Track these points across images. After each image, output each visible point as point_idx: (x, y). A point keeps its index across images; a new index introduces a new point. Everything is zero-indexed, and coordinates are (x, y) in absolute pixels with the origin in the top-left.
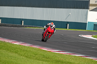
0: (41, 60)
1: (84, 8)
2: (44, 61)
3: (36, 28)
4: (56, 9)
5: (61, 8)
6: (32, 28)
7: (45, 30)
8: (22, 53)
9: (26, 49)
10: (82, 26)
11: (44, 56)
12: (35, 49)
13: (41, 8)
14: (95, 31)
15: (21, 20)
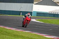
0: (5, 35)
1: (31, 3)
5: (17, 3)
11: (6, 32)
12: (1, 28)
14: (37, 17)
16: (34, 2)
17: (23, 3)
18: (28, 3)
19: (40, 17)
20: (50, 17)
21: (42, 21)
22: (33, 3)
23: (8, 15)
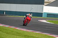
0: (15, 35)
1: (41, 4)
2: (17, 35)
3: (13, 16)
4: (24, 5)
5: (27, 4)
6: (10, 16)
7: (25, 18)
8: (4, 31)
9: (6, 29)
10: (40, 15)
11: (17, 33)
12: (12, 29)
13: (16, 4)
15: (3, 11)
16: (45, 4)
17: (33, 4)
18: (38, 4)
19: (50, 18)
21: (52, 22)
22: (43, 4)
23: (19, 16)
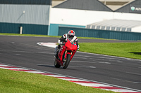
17: (25, 4)
20: (91, 38)
